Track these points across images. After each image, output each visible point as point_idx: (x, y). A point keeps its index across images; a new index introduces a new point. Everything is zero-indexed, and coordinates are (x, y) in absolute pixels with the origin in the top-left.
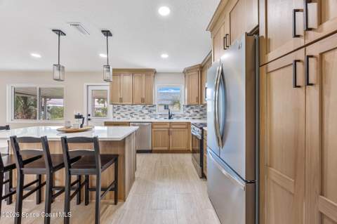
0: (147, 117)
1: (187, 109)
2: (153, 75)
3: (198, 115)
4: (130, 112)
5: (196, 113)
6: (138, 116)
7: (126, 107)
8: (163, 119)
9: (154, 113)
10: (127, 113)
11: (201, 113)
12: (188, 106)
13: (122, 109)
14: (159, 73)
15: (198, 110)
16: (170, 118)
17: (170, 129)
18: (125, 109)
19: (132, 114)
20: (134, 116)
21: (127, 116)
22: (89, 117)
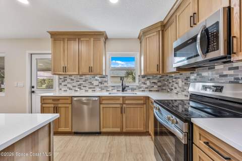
0: (97, 89)
1: (143, 80)
2: (103, 39)
3: (156, 86)
4: (79, 83)
5: (153, 85)
6: (87, 89)
7: (73, 77)
8: (115, 91)
9: (105, 84)
10: (74, 84)
11: (159, 84)
12: (143, 77)
13: (69, 80)
14: (111, 39)
15: (156, 81)
16: (123, 90)
17: (123, 105)
18: (72, 80)
19: (80, 85)
20: (82, 88)
21: (74, 88)
22: (33, 90)
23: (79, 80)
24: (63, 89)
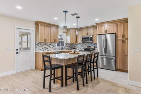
0: (52, 49)
3: (70, 48)
4: (45, 47)
8: (59, 50)
9: (55, 47)
10: (43, 47)
13: (40, 45)
16: (62, 49)
18: (42, 45)
19: (45, 48)
20: (46, 49)
21: (43, 49)
22: (17, 51)
23: (45, 45)
24: (37, 50)
